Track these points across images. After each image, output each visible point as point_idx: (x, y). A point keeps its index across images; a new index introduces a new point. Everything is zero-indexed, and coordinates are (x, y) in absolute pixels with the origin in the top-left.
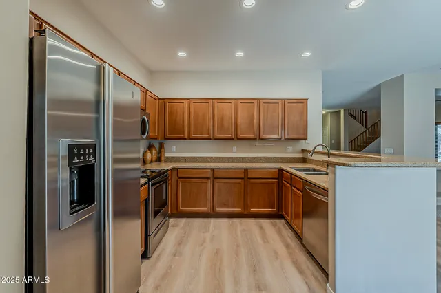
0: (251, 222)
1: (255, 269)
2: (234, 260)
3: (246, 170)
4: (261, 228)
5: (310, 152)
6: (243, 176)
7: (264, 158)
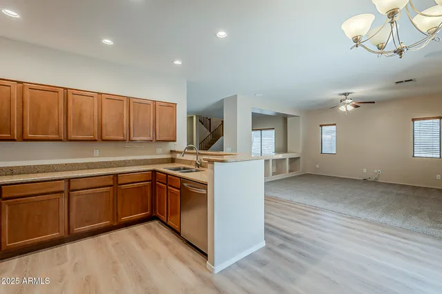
0: (123, 232)
1: (140, 279)
2: (114, 279)
3: (116, 175)
4: (136, 235)
5: (181, 153)
6: (111, 183)
7: (133, 160)
